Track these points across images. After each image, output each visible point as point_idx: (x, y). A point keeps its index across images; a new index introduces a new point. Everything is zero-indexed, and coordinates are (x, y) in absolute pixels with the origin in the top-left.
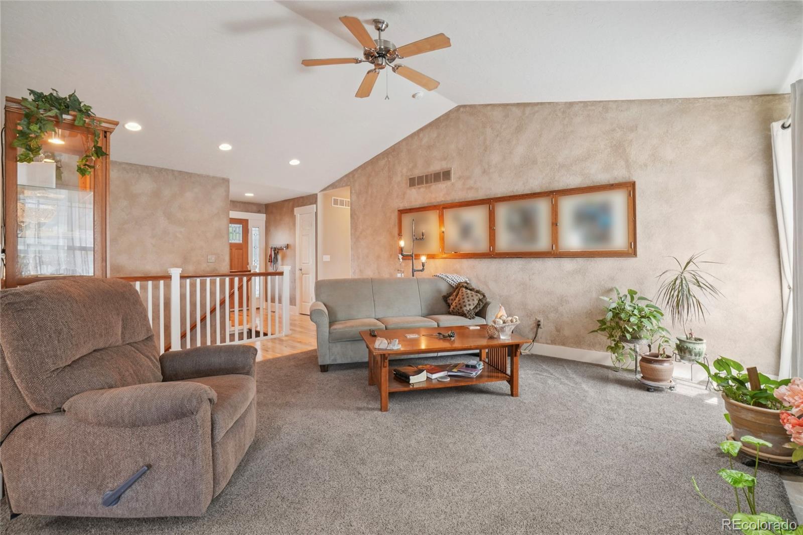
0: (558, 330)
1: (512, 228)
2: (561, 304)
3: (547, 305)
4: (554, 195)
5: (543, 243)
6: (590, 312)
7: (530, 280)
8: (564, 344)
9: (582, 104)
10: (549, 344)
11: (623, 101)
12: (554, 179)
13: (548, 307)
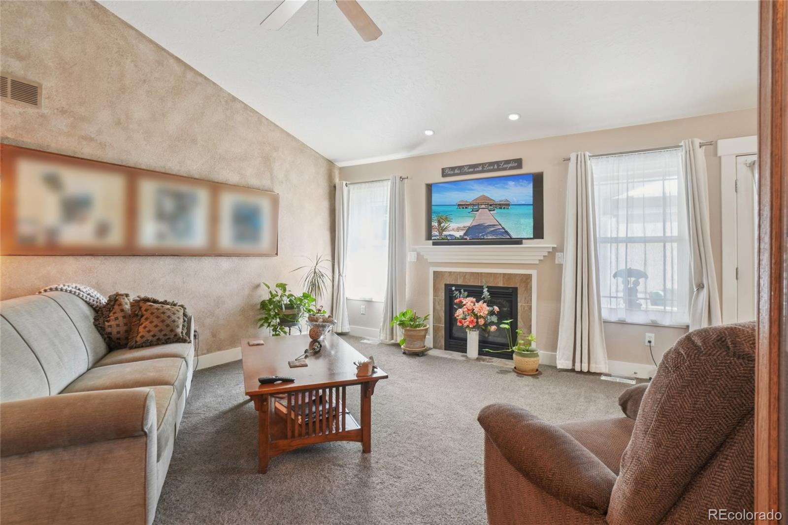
0: (214, 336)
1: (161, 216)
2: (217, 306)
3: (203, 310)
4: (216, 187)
5: (198, 238)
6: (243, 309)
7: (184, 283)
8: (220, 349)
9: (243, 105)
10: (205, 354)
11: (271, 122)
12: (214, 168)
13: (203, 312)
